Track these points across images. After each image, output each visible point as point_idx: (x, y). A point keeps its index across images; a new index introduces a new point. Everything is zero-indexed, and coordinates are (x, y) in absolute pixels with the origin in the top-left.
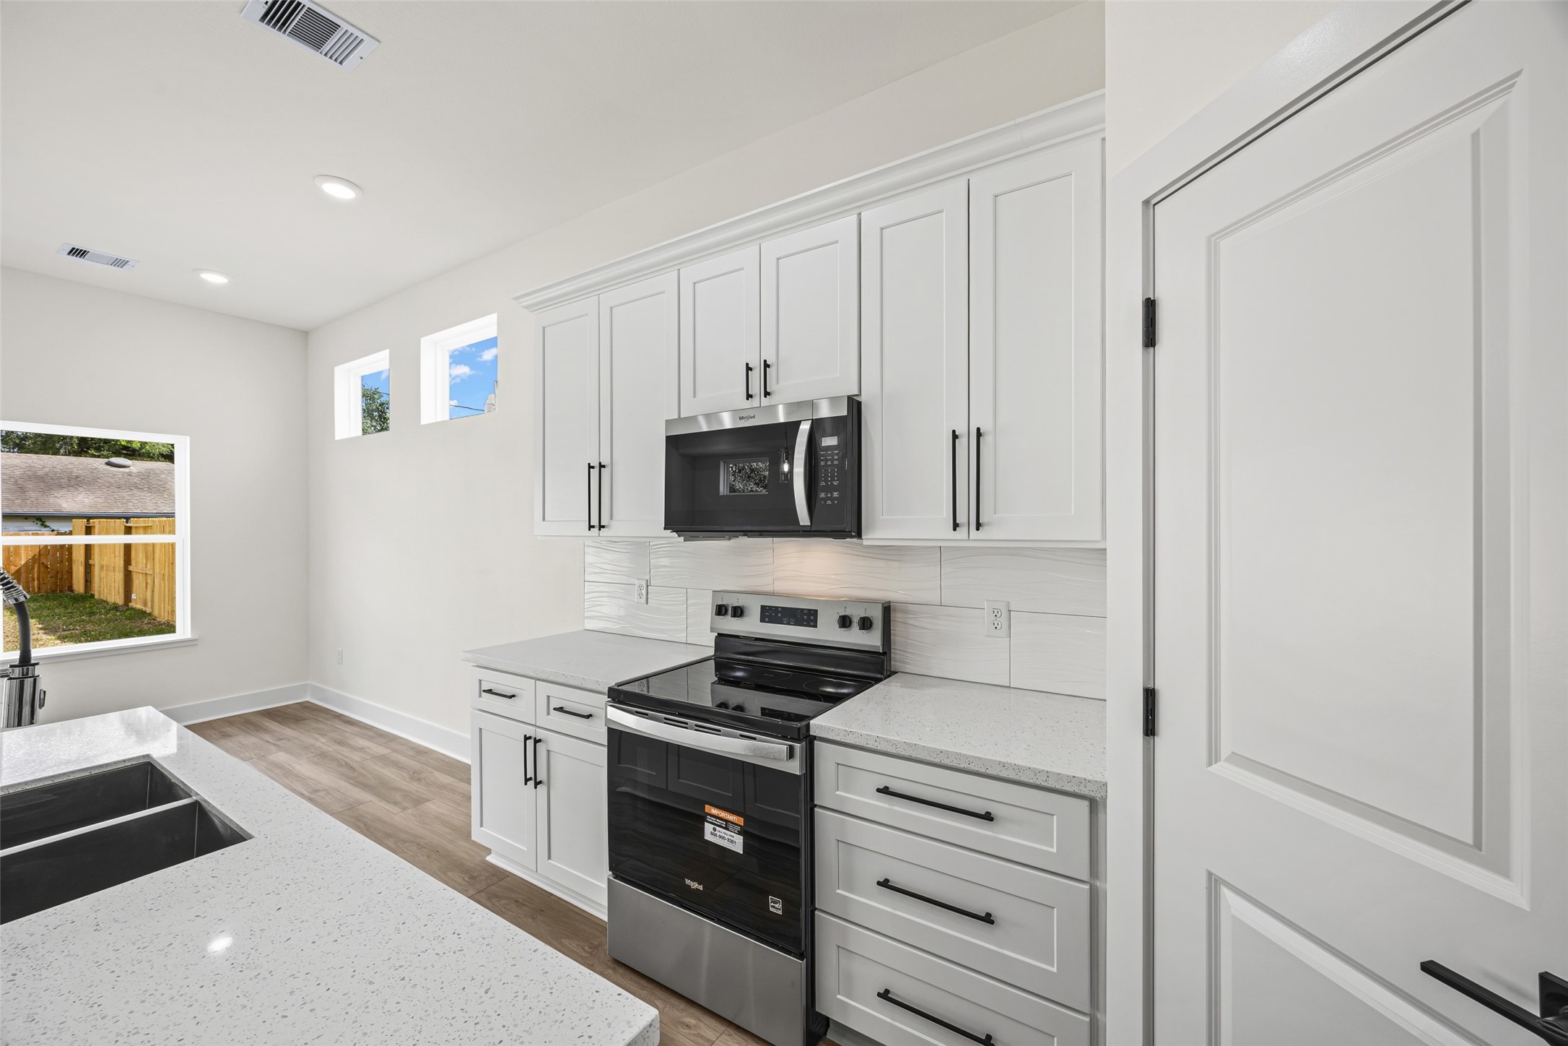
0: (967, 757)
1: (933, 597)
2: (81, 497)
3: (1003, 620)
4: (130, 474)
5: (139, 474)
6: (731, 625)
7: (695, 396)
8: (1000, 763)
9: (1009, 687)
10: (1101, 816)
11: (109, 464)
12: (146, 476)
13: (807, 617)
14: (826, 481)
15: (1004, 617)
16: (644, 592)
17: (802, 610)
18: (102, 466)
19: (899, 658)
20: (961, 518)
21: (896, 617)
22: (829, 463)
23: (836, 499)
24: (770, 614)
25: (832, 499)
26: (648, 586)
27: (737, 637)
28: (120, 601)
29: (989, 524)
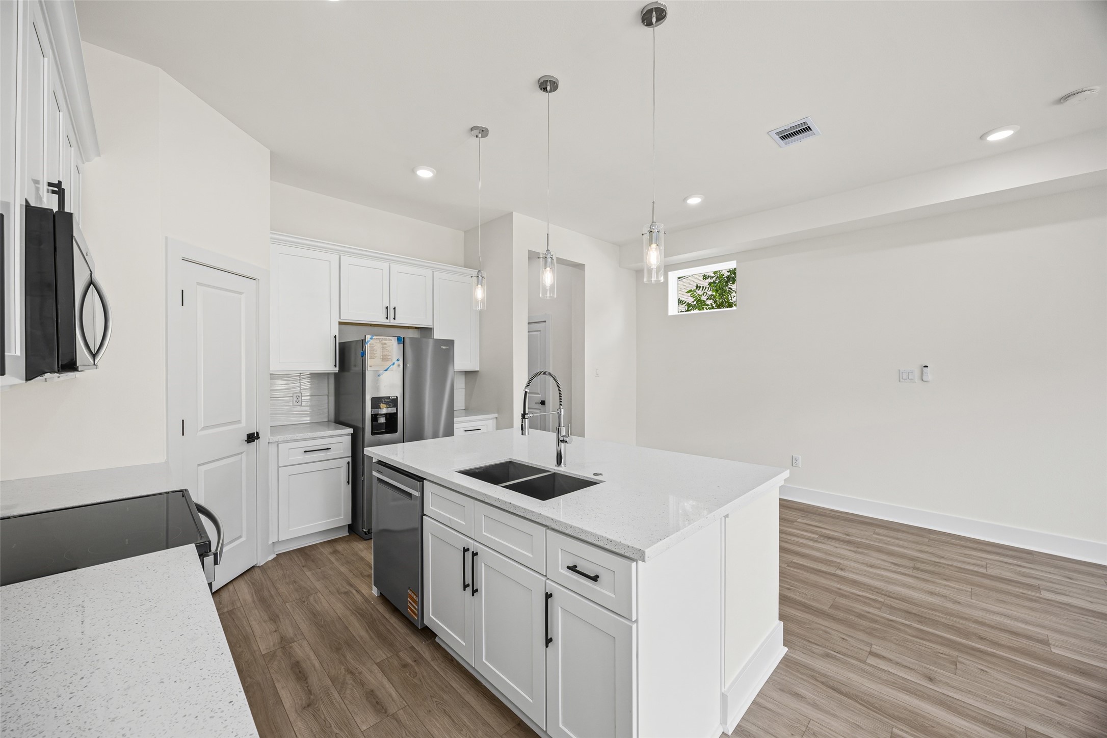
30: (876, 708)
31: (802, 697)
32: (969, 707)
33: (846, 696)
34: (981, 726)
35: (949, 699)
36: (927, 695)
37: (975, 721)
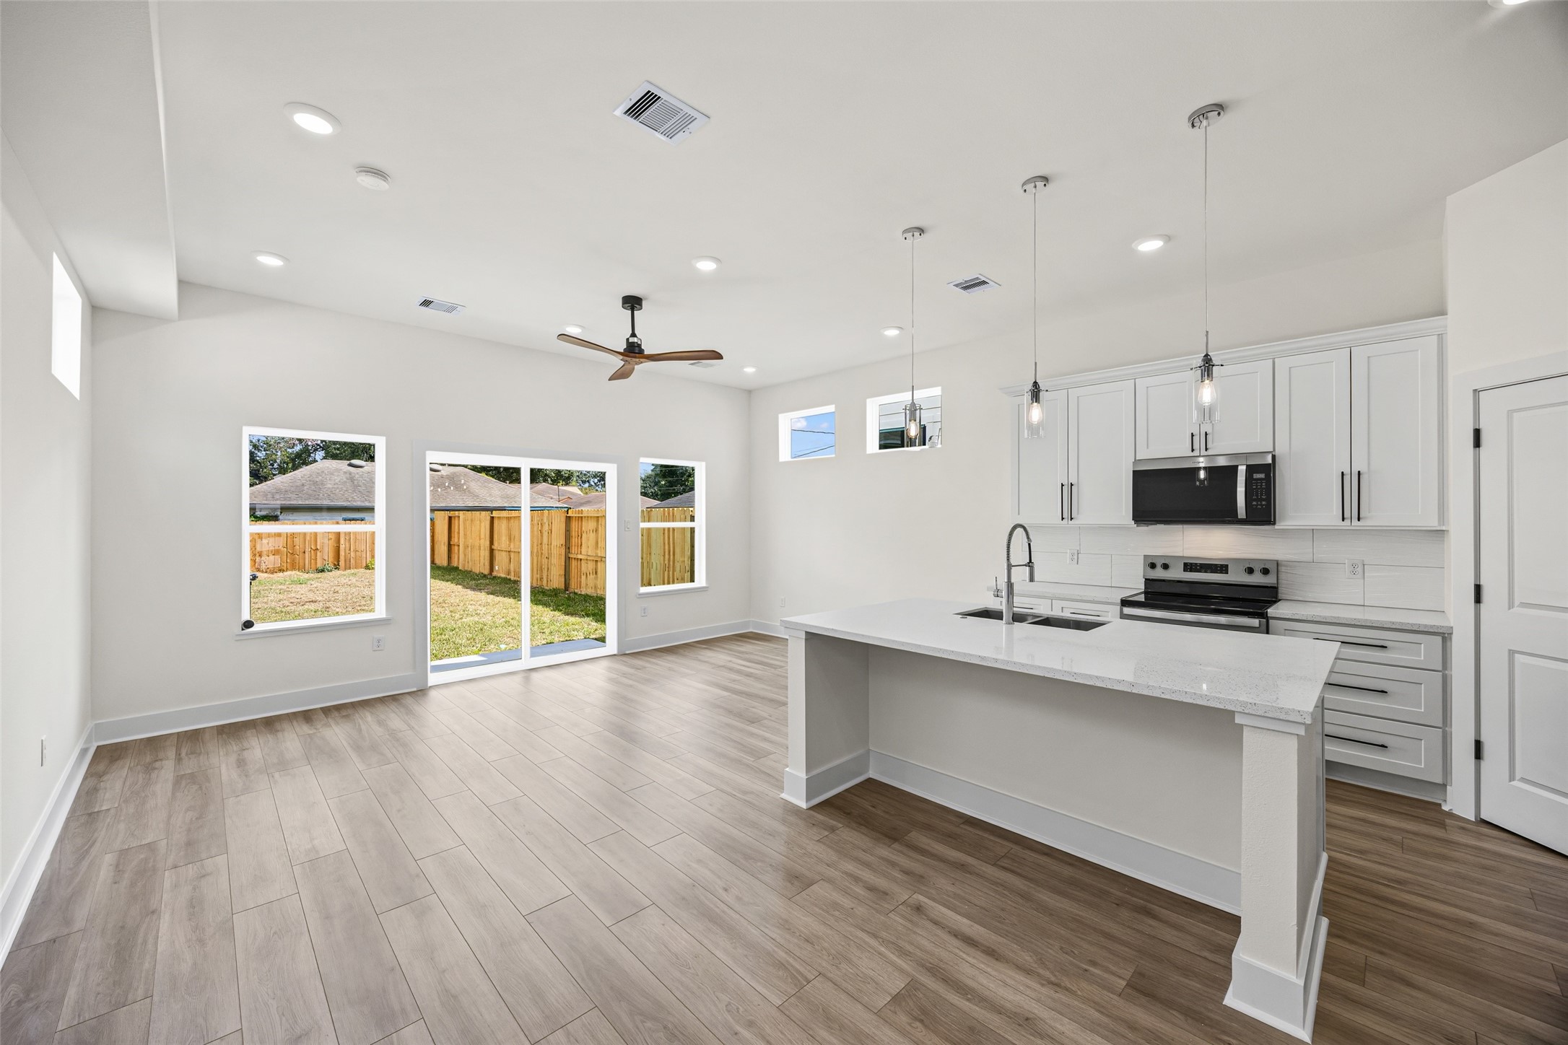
0: (1371, 621)
1: (1308, 557)
3: (1360, 569)
6: (1159, 573)
7: (1148, 448)
8: (1391, 622)
9: (1364, 606)
10: (1448, 644)
13: (1223, 569)
14: (1257, 496)
15: (1359, 569)
16: (1076, 557)
17: (1216, 565)
19: (1283, 592)
20: (1347, 514)
21: (1282, 569)
22: (1259, 487)
24: (1189, 567)
25: (1262, 505)
27: (1164, 581)
28: (486, 572)
29: (1365, 518)
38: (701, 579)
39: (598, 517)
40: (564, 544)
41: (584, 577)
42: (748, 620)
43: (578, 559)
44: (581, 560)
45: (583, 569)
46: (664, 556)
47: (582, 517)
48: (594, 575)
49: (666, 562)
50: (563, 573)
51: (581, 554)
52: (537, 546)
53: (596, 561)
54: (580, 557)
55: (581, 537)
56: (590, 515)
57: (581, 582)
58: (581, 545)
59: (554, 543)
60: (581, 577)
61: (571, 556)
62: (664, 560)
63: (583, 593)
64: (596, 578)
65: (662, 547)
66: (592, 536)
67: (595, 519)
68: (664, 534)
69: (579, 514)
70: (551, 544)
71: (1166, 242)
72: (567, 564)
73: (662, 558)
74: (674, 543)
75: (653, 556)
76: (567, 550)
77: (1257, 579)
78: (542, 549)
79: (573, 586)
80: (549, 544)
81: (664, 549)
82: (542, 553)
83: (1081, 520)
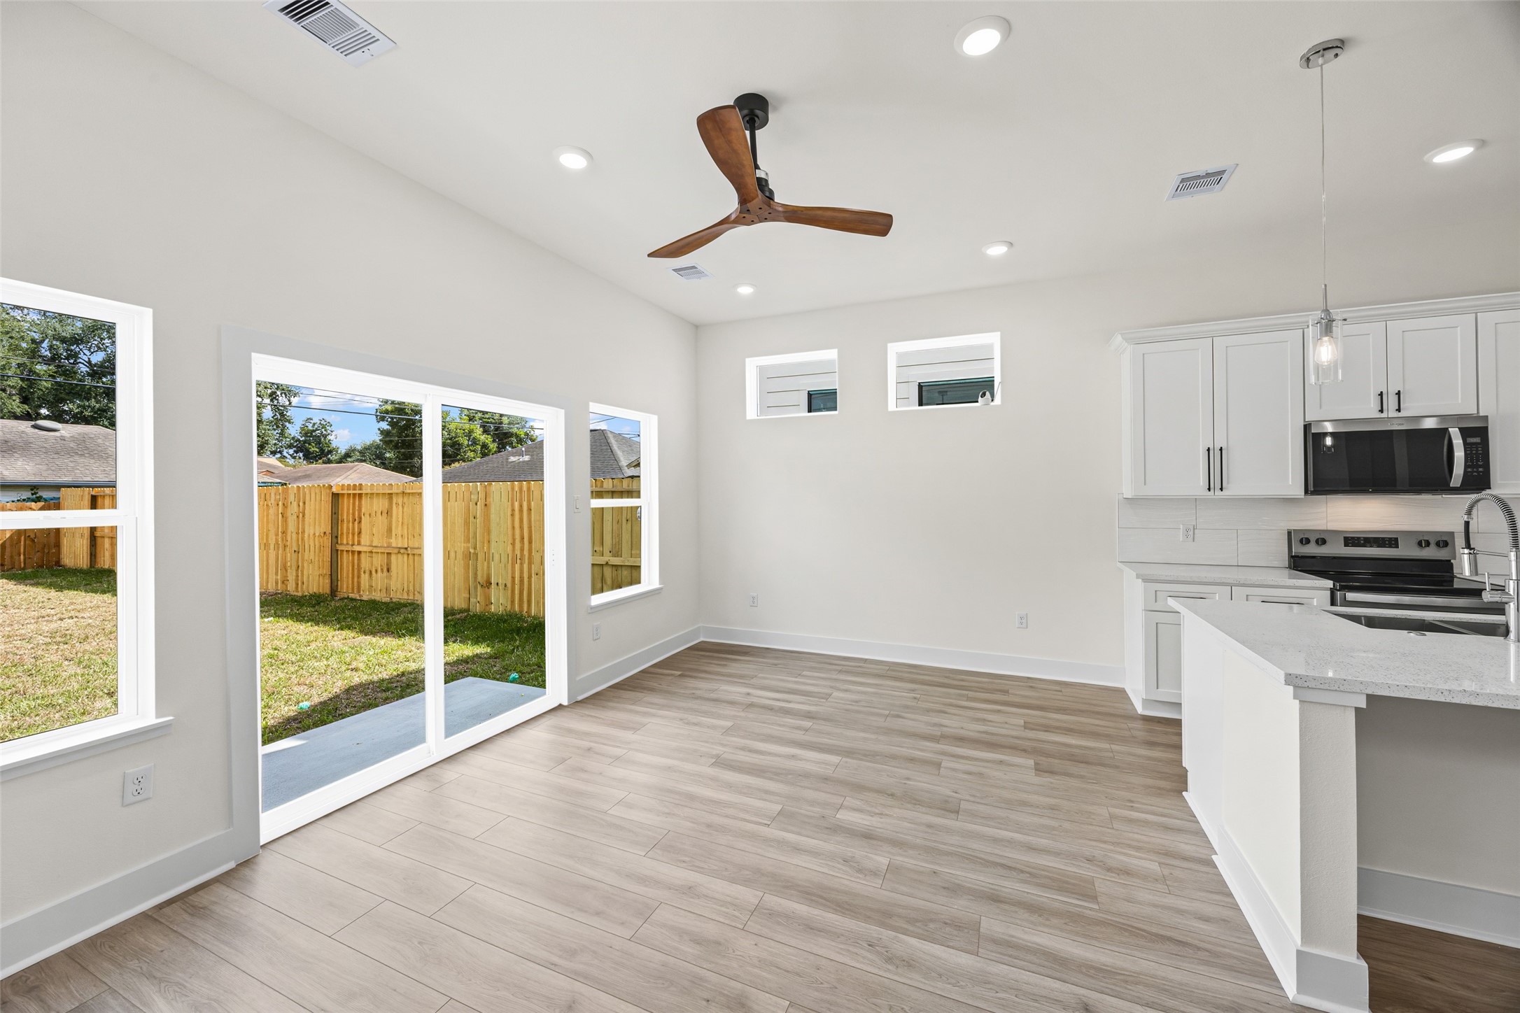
2: (19, 463)
4: (63, 439)
5: (73, 439)
11: (35, 427)
12: (81, 440)
16: (1191, 533)
18: (28, 429)
23: (1481, 472)
26: (1194, 529)
30: (1126, 930)
31: (1199, 918)
32: (1033, 967)
33: (1162, 936)
34: (1021, 941)
35: (1058, 975)
36: (1082, 973)
37: (1027, 946)
38: (650, 577)
39: (390, 494)
40: (329, 531)
41: (365, 578)
42: (696, 627)
43: (353, 552)
44: (359, 552)
45: (363, 565)
46: (513, 544)
47: (360, 495)
48: (385, 573)
49: (518, 552)
50: (327, 571)
51: (359, 544)
52: (277, 535)
53: (389, 554)
54: (357, 548)
55: (360, 522)
56: (375, 491)
57: (359, 583)
58: (360, 533)
59: (309, 530)
60: (359, 577)
61: (340, 548)
62: (514, 550)
63: (365, 598)
64: (389, 578)
65: (510, 532)
66: (381, 521)
67: (387, 496)
68: (512, 515)
69: (354, 489)
70: (303, 532)
71: (1477, 149)
72: (334, 559)
73: (510, 548)
74: (530, 527)
75: (493, 544)
76: (334, 540)
77: (1431, 553)
78: (284, 539)
79: (345, 589)
80: (300, 532)
81: (513, 535)
82: (285, 546)
83: (1231, 490)
